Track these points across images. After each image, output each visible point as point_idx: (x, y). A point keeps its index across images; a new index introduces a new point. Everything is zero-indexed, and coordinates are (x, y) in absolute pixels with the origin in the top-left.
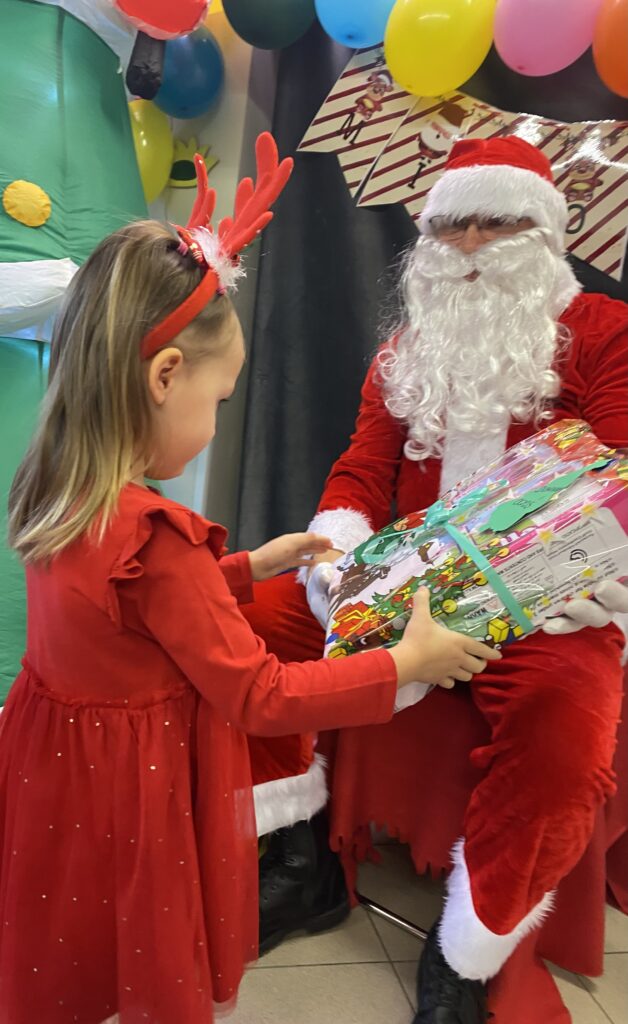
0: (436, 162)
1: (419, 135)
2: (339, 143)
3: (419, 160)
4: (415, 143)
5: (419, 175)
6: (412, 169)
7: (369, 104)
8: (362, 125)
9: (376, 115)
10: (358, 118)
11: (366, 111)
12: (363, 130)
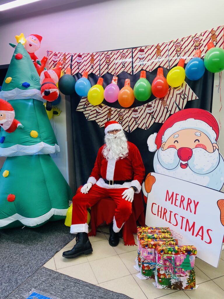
0: (99, 114)
1: (96, 109)
2: (83, 110)
3: (96, 114)
4: (95, 111)
5: (97, 116)
6: (95, 115)
7: (87, 104)
9: (88, 106)
10: (85, 106)
11: (86, 105)
12: (87, 108)
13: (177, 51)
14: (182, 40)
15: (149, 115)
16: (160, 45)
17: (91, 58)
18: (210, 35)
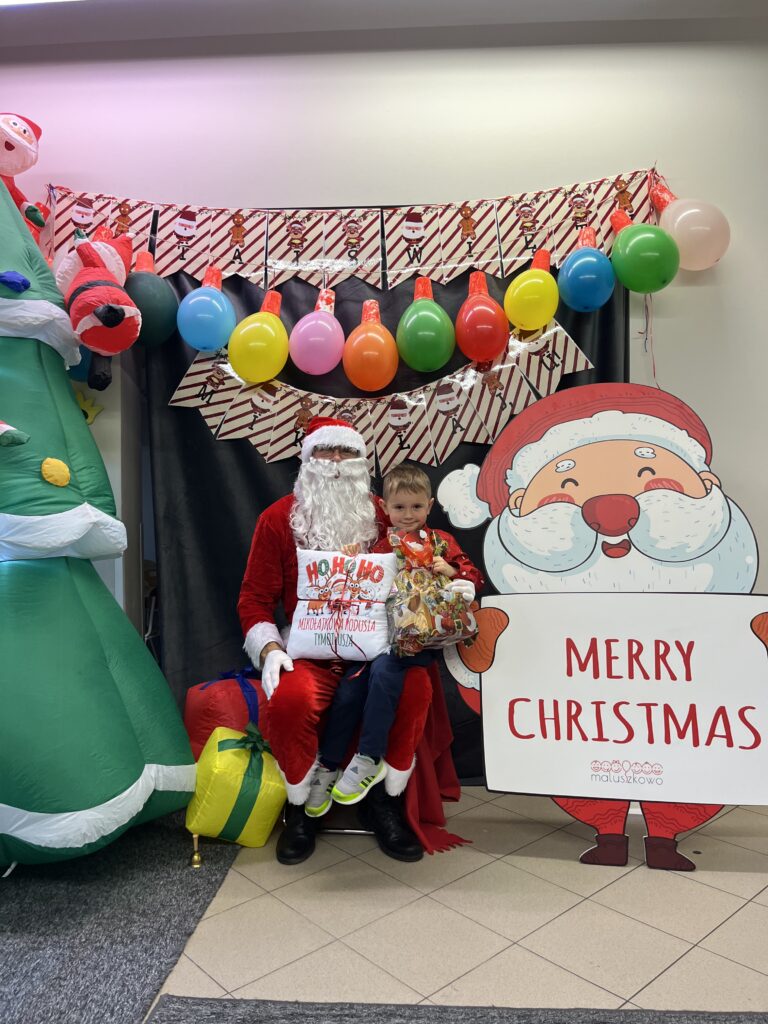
0: (263, 415)
1: (251, 399)
2: (198, 402)
3: (253, 414)
4: (249, 404)
5: (254, 422)
6: (249, 418)
8: (213, 392)
9: (221, 387)
10: (209, 388)
11: (213, 384)
12: (214, 395)
13: (522, 227)
14: (537, 199)
15: (445, 417)
16: (472, 204)
17: (231, 224)
18: (614, 192)
